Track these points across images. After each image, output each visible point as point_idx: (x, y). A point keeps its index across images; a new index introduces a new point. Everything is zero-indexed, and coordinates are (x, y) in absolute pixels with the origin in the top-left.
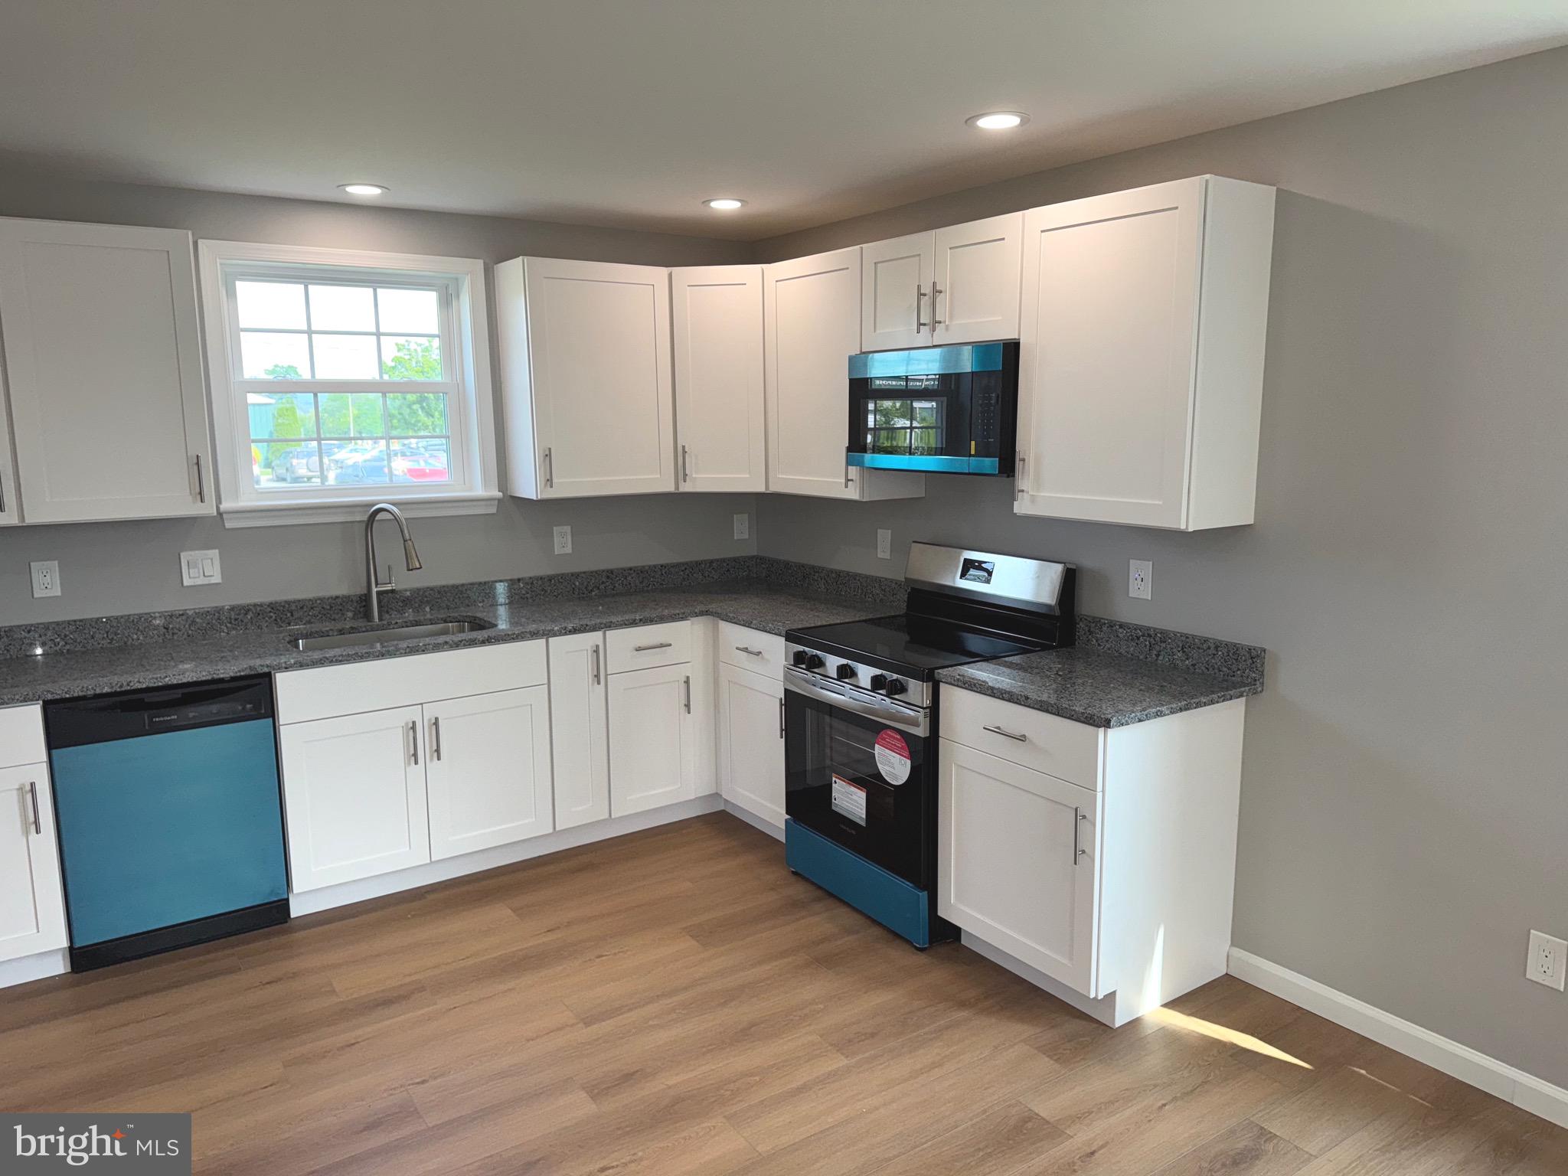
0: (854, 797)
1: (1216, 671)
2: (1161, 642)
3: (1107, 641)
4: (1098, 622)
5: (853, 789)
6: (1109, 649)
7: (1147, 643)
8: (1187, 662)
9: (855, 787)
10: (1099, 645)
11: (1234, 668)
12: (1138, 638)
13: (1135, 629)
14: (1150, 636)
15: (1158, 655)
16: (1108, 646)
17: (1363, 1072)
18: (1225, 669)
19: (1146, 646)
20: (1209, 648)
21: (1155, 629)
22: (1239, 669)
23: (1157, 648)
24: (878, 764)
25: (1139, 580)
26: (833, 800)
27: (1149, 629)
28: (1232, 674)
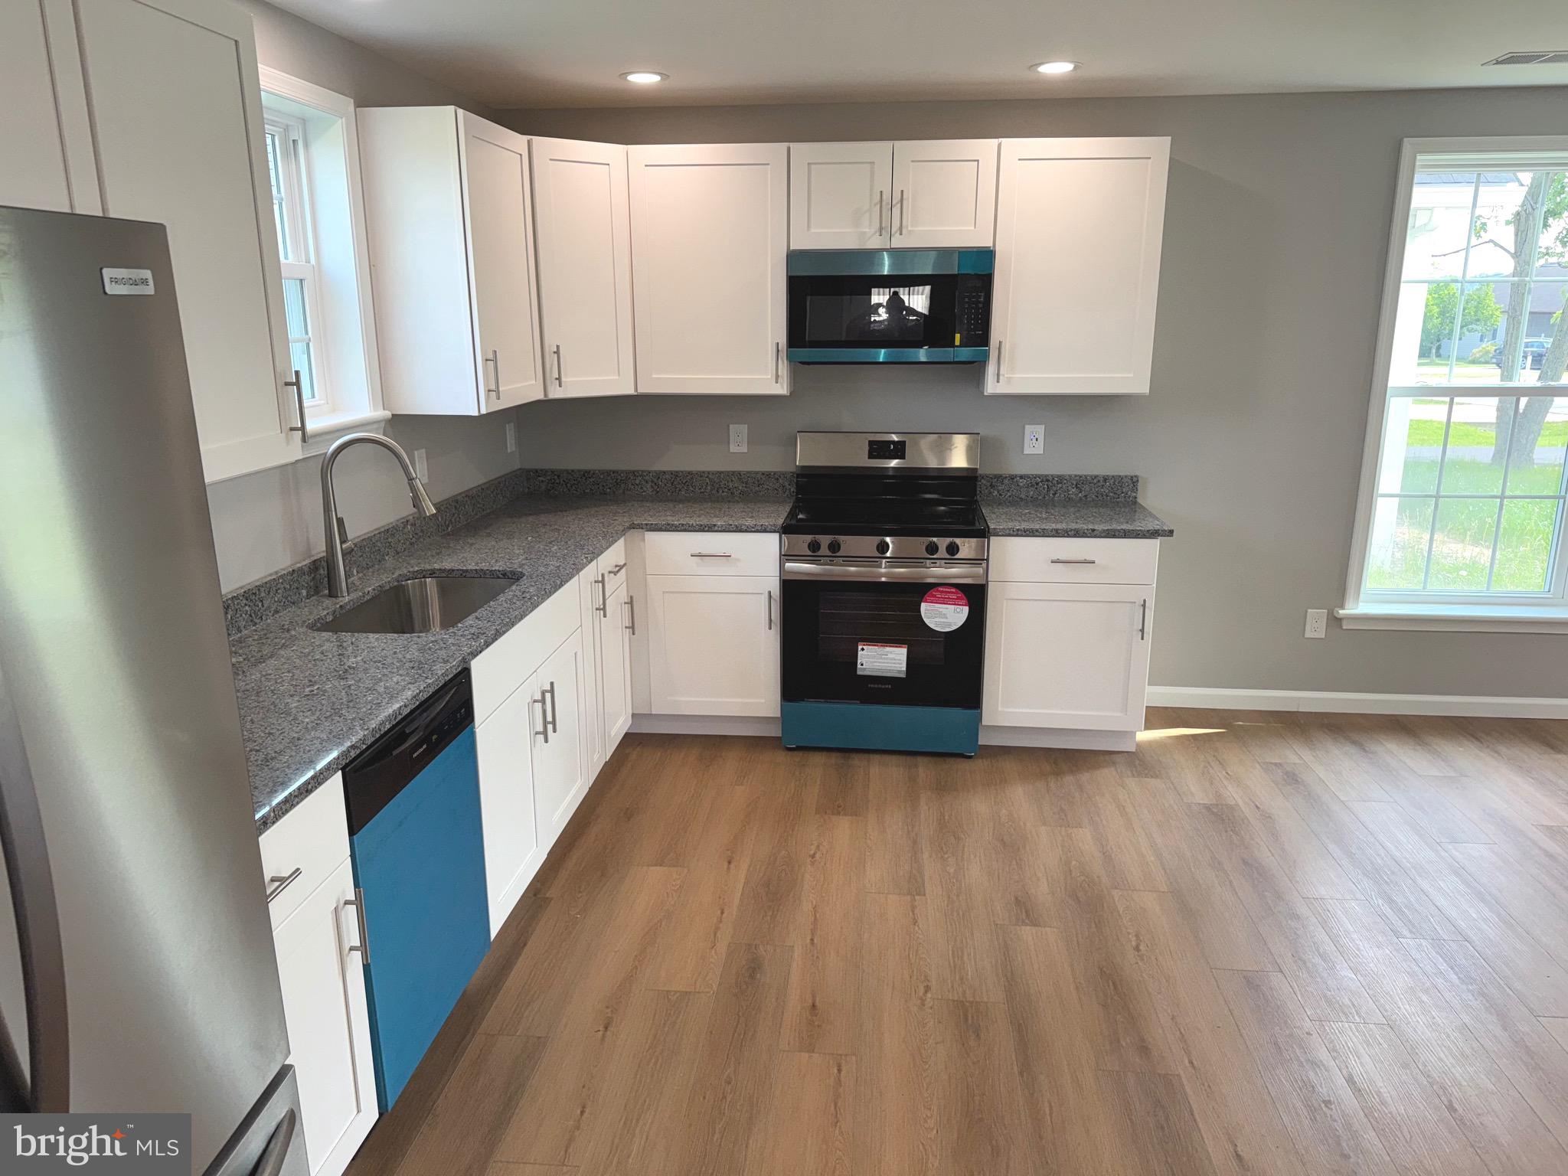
0: (890, 656)
1: (1105, 497)
2: (1058, 484)
3: (1008, 491)
4: (999, 478)
5: (888, 649)
6: (1010, 496)
7: (1046, 486)
8: (1080, 495)
9: (891, 646)
10: (1000, 495)
11: (1119, 492)
12: (1037, 484)
13: (1035, 478)
14: (1048, 480)
15: (1054, 494)
16: (1009, 494)
17: (1241, 723)
18: (1111, 494)
19: (1044, 489)
20: (1099, 481)
21: (1052, 476)
22: (1123, 493)
23: (1055, 489)
24: (925, 620)
25: (1034, 440)
26: (859, 666)
27: (1046, 476)
28: (1117, 496)
